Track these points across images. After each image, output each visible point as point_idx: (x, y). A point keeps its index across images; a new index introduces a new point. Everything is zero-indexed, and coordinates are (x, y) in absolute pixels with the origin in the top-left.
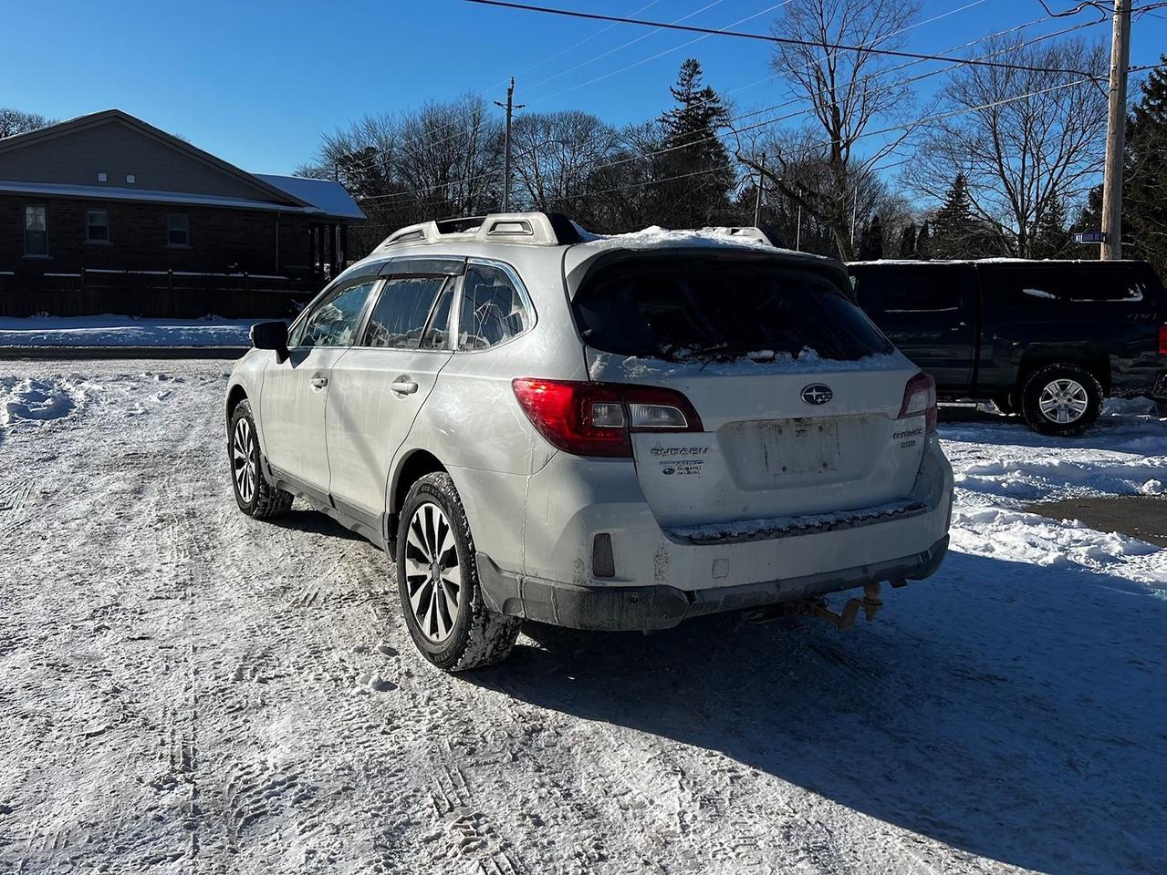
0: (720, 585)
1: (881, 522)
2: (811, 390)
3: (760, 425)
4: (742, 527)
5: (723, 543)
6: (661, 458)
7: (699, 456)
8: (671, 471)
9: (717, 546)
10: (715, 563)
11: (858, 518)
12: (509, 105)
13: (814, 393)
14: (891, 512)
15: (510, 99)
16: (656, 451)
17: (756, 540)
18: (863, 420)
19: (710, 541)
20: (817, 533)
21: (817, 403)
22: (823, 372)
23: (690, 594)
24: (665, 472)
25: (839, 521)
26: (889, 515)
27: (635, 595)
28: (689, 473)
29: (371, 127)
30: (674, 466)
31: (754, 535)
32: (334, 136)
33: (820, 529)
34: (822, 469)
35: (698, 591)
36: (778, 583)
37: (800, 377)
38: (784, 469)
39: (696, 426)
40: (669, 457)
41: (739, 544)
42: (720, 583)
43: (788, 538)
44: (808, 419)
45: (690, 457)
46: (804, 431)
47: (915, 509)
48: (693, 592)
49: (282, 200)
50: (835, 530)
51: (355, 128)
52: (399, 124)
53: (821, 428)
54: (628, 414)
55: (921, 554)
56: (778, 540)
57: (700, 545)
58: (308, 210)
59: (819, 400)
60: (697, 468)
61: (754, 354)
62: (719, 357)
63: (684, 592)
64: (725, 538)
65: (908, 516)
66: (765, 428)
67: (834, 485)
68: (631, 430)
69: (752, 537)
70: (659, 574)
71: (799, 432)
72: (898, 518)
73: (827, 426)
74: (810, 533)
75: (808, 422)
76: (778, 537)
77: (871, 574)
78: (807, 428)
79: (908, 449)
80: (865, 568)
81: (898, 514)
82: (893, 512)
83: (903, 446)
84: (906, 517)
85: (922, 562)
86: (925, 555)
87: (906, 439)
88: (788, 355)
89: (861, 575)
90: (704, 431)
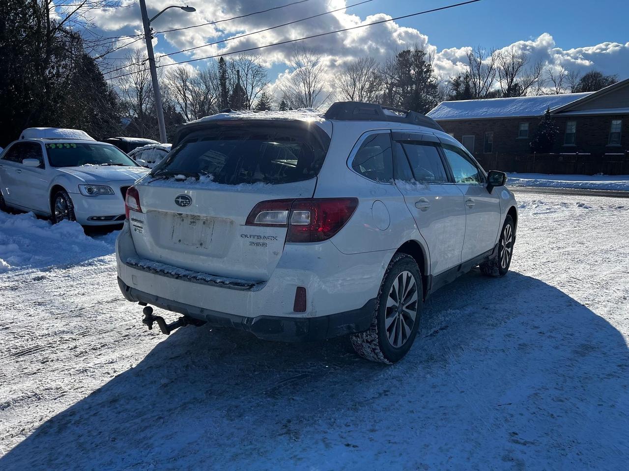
1: (209, 285)
3: (174, 215)
7: (141, 225)
9: (133, 268)
13: (180, 200)
19: (131, 265)
23: (128, 288)
24: (135, 230)
25: (184, 276)
30: (136, 228)
34: (199, 246)
36: (157, 298)
38: (180, 241)
39: (140, 210)
40: (135, 223)
41: (139, 271)
42: (136, 287)
46: (194, 222)
47: (241, 286)
48: (130, 287)
53: (204, 223)
57: (128, 266)
59: (183, 204)
60: (141, 230)
62: (164, 177)
63: (127, 285)
64: (135, 266)
65: (229, 288)
66: (176, 217)
67: (201, 257)
69: (144, 269)
71: (192, 222)
72: (221, 287)
73: (209, 222)
74: (167, 276)
75: (198, 218)
76: (153, 273)
77: (205, 314)
78: (197, 221)
79: (259, 247)
80: (202, 310)
81: (223, 285)
82: (219, 282)
83: (252, 243)
84: (228, 288)
85: (245, 323)
86: (250, 320)
87: (255, 240)
88: (194, 178)
89: (198, 312)
90: (142, 212)
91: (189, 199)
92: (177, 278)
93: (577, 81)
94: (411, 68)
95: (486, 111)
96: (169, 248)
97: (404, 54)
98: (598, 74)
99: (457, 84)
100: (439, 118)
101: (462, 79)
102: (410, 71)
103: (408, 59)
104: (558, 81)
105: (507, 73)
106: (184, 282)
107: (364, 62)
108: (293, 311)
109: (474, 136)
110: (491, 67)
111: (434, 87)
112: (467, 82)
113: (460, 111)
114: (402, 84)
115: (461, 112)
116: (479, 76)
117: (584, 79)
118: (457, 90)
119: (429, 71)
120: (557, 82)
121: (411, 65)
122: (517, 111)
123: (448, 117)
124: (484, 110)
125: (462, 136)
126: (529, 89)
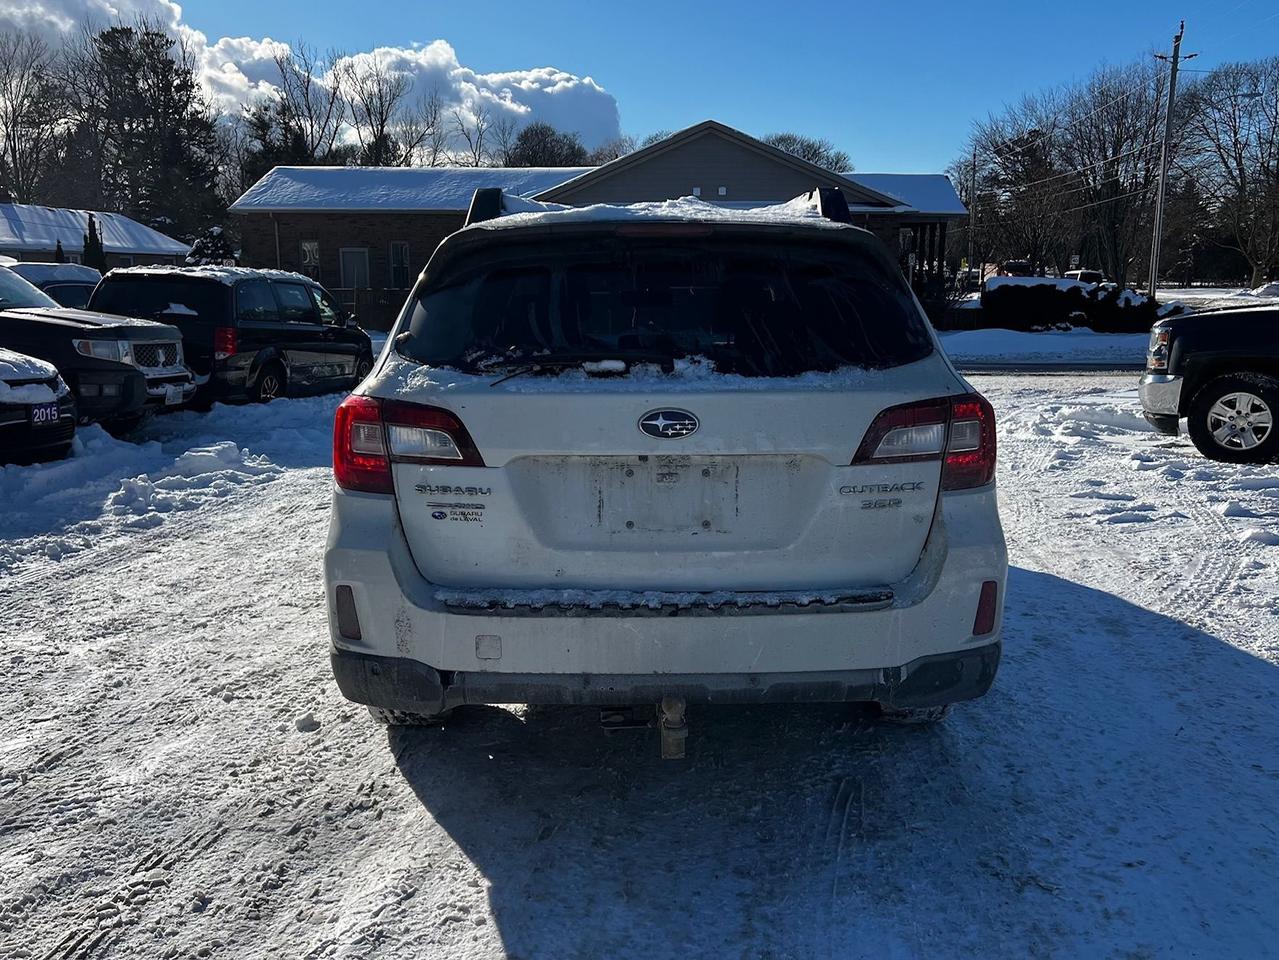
0: (490, 669)
1: (782, 613)
2: (654, 417)
3: (596, 463)
4: (522, 598)
5: (490, 615)
6: (428, 497)
7: (478, 499)
8: (442, 516)
9: (481, 618)
10: (479, 640)
11: (735, 604)
12: (1176, 57)
13: (660, 423)
14: (805, 600)
15: (1177, 49)
16: (422, 488)
17: (542, 616)
18: (793, 464)
19: (473, 610)
20: (649, 616)
21: (667, 436)
22: (685, 392)
23: (446, 676)
24: (434, 516)
25: (695, 605)
26: (801, 605)
27: (378, 667)
28: (466, 519)
29: (1029, 107)
30: (446, 510)
31: (540, 609)
32: (985, 121)
33: (656, 612)
34: (698, 529)
35: (460, 672)
36: (586, 678)
37: (641, 399)
38: (630, 524)
39: (473, 459)
40: (439, 498)
41: (514, 619)
42: (490, 667)
43: (598, 619)
44: (683, 457)
45: (465, 499)
46: (670, 474)
47: (863, 602)
48: (452, 672)
49: (870, 200)
50: (681, 615)
51: (1010, 111)
52: (1062, 98)
53: (706, 473)
54: (386, 439)
55: (885, 670)
56: (581, 619)
57: (454, 613)
58: (899, 209)
59: (670, 432)
60: (477, 514)
61: (589, 366)
62: (537, 368)
63: (437, 670)
64: (496, 608)
65: (842, 611)
66: (604, 467)
67: (716, 554)
68: (392, 459)
69: (534, 611)
70: (401, 644)
71: (664, 475)
72: (818, 612)
73: (719, 469)
74: (638, 615)
75: (683, 462)
76: (579, 616)
77: (765, 686)
78: (680, 471)
79: (882, 511)
80: (754, 677)
81: (819, 606)
82: (810, 602)
83: (867, 506)
84: (837, 612)
85: (883, 682)
86: (892, 673)
87: (875, 496)
88: (654, 368)
89: (742, 685)
90: (484, 466)
91: (691, 419)
92: (674, 614)
93: (513, 141)
94: (138, 75)
95: (387, 195)
96: (597, 548)
97: (115, 37)
98: (549, 129)
99: (261, 125)
100: (279, 204)
101: (271, 113)
102: (135, 81)
103: (127, 50)
104: (472, 139)
105: (368, 110)
106: (699, 619)
107: (11, 44)
108: (972, 635)
109: (366, 250)
110: (335, 93)
111: (206, 126)
112: (285, 123)
113: (326, 191)
114: (116, 112)
115: (330, 194)
116: (310, 111)
117: (524, 138)
118: (264, 140)
119: (187, 86)
120: (474, 139)
121: (138, 65)
122: (453, 197)
123: (299, 204)
124: (381, 191)
125: (338, 250)
126: (416, 151)
